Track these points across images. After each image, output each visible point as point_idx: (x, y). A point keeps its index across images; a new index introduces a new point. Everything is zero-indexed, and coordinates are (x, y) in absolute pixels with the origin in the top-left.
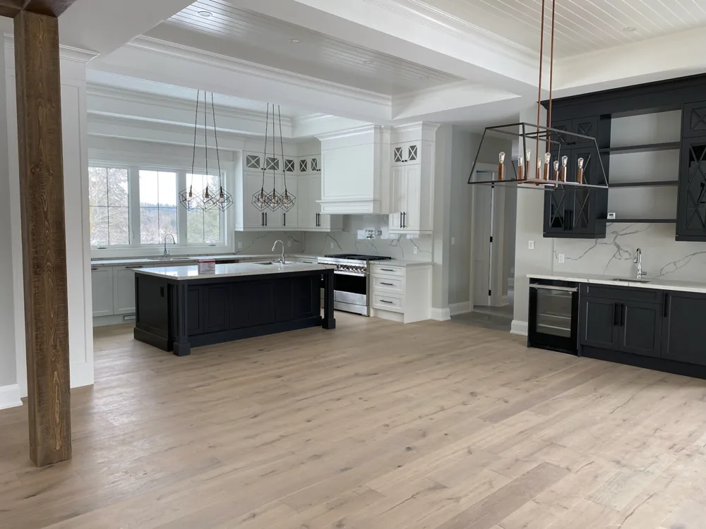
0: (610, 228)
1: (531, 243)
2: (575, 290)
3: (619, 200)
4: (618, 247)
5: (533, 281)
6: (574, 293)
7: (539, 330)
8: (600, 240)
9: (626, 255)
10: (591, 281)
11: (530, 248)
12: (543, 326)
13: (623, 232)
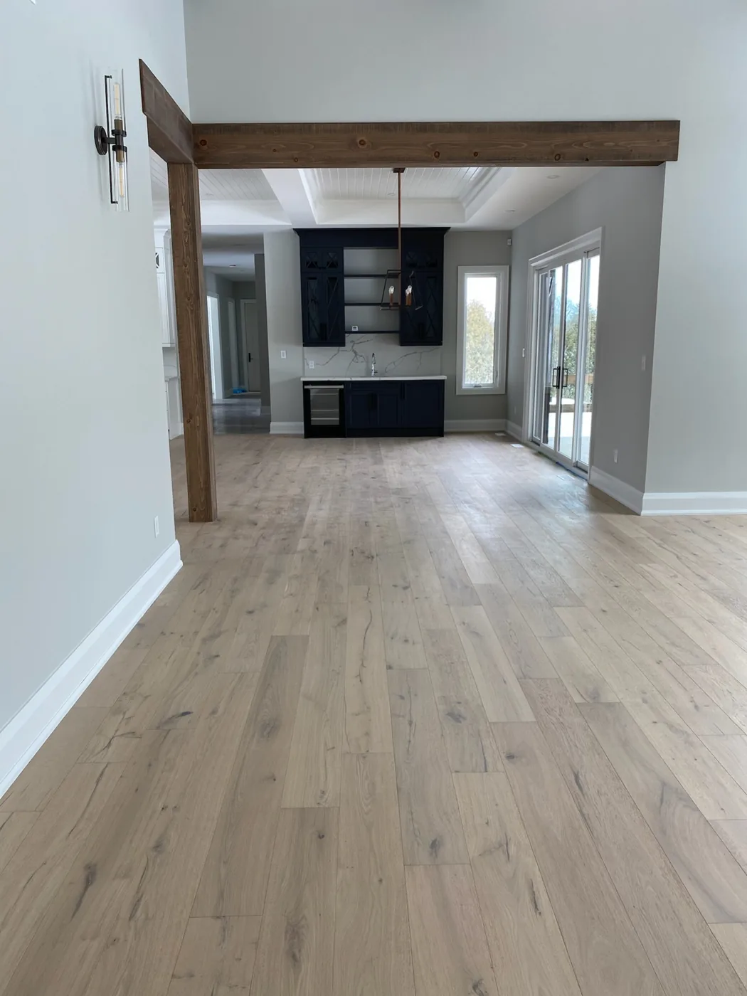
0: (348, 338)
1: (283, 353)
2: (342, 387)
3: (355, 316)
4: (355, 352)
5: (306, 383)
6: (340, 390)
7: (312, 423)
8: (342, 348)
9: (361, 359)
10: (354, 379)
11: (282, 357)
12: (315, 420)
13: (359, 341)
